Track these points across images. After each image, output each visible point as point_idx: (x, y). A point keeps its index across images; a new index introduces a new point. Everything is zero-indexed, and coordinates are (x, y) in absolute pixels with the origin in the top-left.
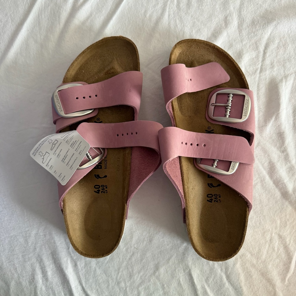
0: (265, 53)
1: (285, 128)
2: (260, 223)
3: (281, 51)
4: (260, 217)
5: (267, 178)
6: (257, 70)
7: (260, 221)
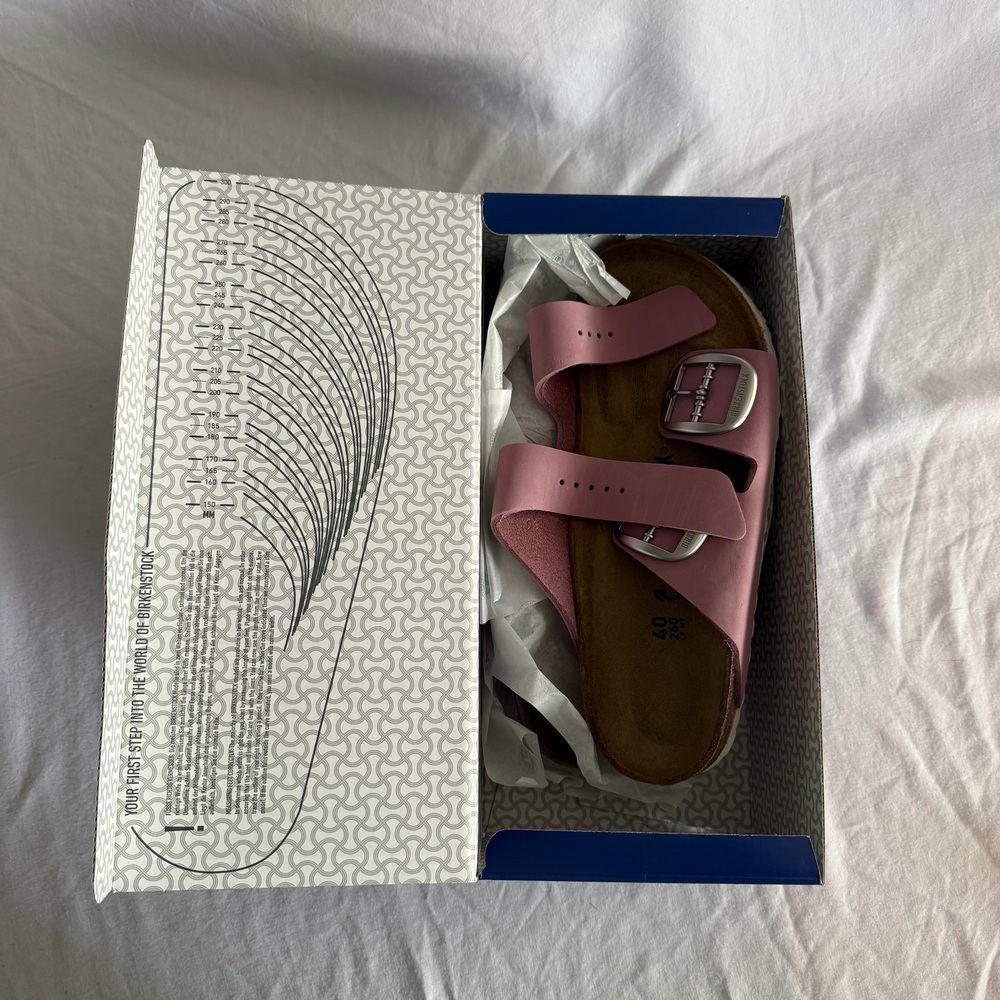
0: (924, 470)
1: (966, 650)
2: (901, 879)
3: (964, 471)
4: (902, 863)
5: (922, 768)
6: (905, 505)
7: (904, 873)
